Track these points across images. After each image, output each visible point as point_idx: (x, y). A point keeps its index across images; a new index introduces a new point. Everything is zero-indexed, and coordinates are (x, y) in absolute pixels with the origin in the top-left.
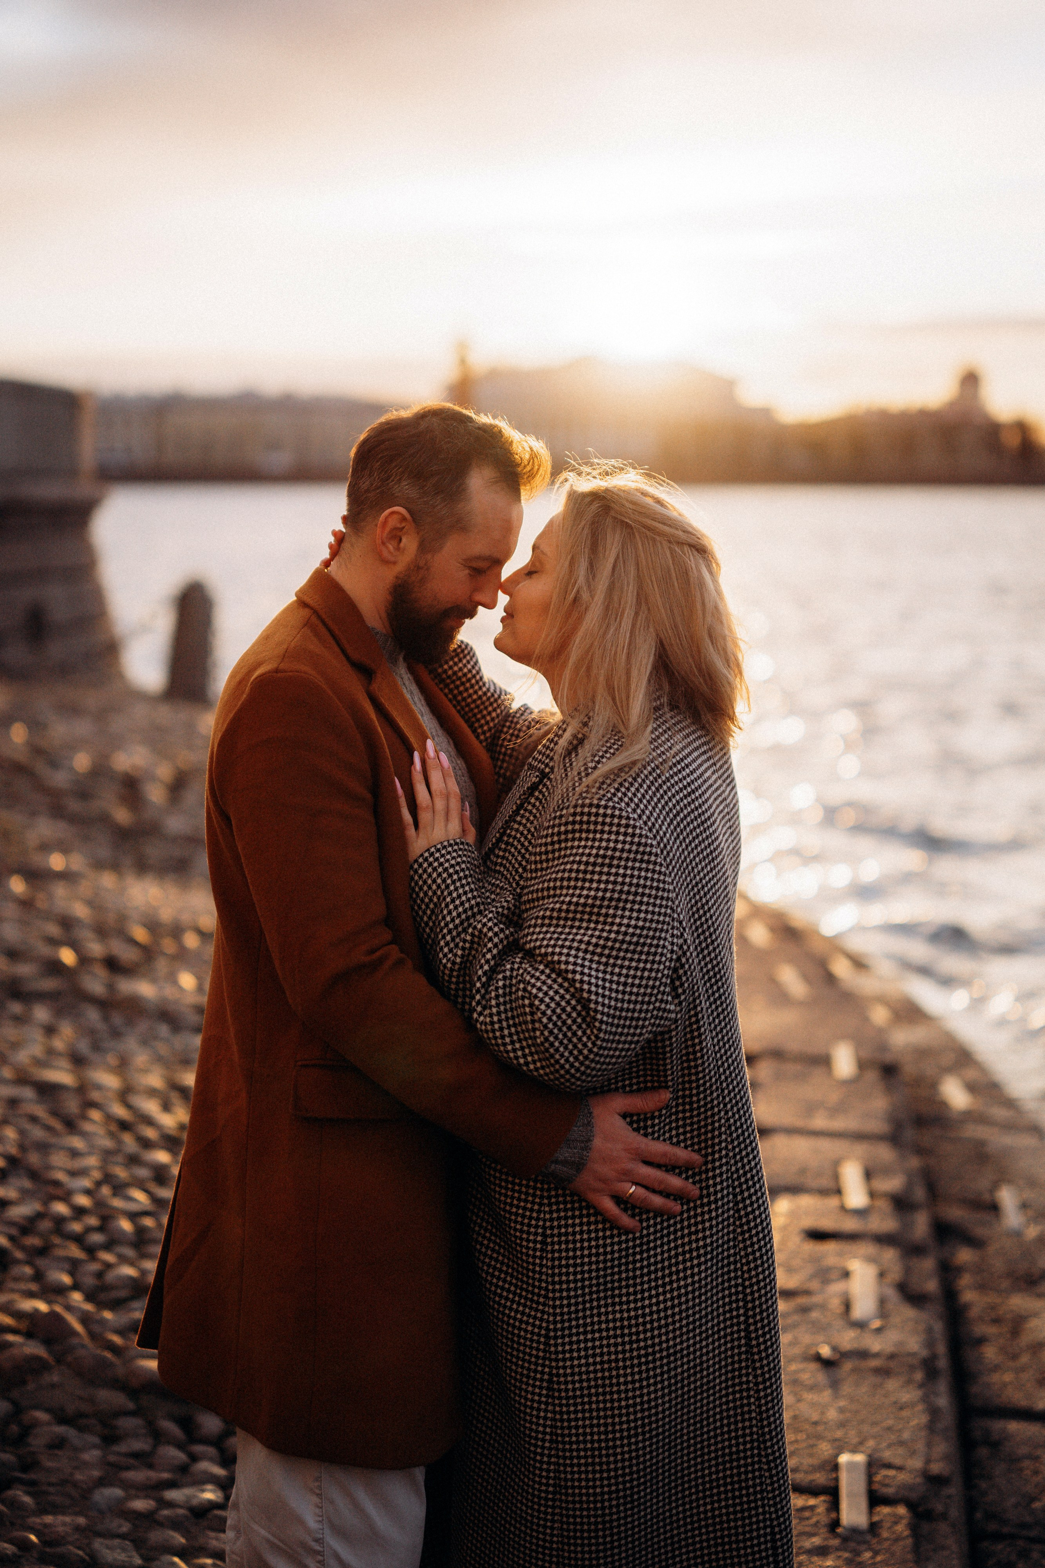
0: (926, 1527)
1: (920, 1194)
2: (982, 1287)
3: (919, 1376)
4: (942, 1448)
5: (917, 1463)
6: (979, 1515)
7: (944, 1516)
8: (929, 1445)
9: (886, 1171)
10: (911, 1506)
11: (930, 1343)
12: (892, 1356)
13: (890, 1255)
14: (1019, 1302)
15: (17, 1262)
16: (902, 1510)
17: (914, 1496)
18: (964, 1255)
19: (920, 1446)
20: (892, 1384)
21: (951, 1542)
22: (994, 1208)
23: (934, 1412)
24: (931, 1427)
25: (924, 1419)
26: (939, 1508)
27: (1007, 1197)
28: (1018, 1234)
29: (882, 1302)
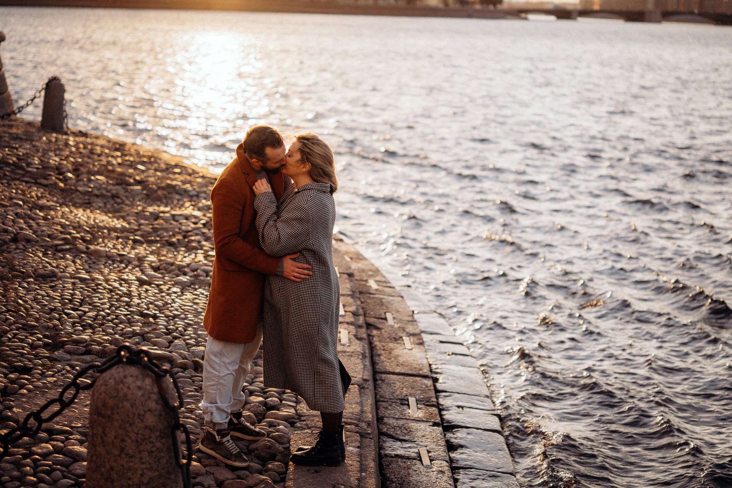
0: (362, 390)
1: (361, 311)
2: (380, 341)
3: (361, 357)
4: (366, 373)
5: (361, 376)
6: (378, 396)
7: (368, 388)
8: (363, 372)
9: (350, 305)
10: (359, 385)
11: (364, 349)
12: (353, 352)
13: (352, 328)
14: (391, 345)
15: (96, 327)
16: (356, 386)
17: (359, 383)
18: (375, 332)
19: (361, 373)
20: (353, 359)
21: (369, 394)
22: (386, 319)
23: (365, 366)
24: (364, 368)
25: (362, 367)
26: (366, 386)
27: (389, 316)
28: (392, 327)
29: (350, 339)
